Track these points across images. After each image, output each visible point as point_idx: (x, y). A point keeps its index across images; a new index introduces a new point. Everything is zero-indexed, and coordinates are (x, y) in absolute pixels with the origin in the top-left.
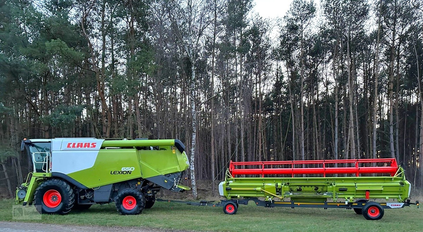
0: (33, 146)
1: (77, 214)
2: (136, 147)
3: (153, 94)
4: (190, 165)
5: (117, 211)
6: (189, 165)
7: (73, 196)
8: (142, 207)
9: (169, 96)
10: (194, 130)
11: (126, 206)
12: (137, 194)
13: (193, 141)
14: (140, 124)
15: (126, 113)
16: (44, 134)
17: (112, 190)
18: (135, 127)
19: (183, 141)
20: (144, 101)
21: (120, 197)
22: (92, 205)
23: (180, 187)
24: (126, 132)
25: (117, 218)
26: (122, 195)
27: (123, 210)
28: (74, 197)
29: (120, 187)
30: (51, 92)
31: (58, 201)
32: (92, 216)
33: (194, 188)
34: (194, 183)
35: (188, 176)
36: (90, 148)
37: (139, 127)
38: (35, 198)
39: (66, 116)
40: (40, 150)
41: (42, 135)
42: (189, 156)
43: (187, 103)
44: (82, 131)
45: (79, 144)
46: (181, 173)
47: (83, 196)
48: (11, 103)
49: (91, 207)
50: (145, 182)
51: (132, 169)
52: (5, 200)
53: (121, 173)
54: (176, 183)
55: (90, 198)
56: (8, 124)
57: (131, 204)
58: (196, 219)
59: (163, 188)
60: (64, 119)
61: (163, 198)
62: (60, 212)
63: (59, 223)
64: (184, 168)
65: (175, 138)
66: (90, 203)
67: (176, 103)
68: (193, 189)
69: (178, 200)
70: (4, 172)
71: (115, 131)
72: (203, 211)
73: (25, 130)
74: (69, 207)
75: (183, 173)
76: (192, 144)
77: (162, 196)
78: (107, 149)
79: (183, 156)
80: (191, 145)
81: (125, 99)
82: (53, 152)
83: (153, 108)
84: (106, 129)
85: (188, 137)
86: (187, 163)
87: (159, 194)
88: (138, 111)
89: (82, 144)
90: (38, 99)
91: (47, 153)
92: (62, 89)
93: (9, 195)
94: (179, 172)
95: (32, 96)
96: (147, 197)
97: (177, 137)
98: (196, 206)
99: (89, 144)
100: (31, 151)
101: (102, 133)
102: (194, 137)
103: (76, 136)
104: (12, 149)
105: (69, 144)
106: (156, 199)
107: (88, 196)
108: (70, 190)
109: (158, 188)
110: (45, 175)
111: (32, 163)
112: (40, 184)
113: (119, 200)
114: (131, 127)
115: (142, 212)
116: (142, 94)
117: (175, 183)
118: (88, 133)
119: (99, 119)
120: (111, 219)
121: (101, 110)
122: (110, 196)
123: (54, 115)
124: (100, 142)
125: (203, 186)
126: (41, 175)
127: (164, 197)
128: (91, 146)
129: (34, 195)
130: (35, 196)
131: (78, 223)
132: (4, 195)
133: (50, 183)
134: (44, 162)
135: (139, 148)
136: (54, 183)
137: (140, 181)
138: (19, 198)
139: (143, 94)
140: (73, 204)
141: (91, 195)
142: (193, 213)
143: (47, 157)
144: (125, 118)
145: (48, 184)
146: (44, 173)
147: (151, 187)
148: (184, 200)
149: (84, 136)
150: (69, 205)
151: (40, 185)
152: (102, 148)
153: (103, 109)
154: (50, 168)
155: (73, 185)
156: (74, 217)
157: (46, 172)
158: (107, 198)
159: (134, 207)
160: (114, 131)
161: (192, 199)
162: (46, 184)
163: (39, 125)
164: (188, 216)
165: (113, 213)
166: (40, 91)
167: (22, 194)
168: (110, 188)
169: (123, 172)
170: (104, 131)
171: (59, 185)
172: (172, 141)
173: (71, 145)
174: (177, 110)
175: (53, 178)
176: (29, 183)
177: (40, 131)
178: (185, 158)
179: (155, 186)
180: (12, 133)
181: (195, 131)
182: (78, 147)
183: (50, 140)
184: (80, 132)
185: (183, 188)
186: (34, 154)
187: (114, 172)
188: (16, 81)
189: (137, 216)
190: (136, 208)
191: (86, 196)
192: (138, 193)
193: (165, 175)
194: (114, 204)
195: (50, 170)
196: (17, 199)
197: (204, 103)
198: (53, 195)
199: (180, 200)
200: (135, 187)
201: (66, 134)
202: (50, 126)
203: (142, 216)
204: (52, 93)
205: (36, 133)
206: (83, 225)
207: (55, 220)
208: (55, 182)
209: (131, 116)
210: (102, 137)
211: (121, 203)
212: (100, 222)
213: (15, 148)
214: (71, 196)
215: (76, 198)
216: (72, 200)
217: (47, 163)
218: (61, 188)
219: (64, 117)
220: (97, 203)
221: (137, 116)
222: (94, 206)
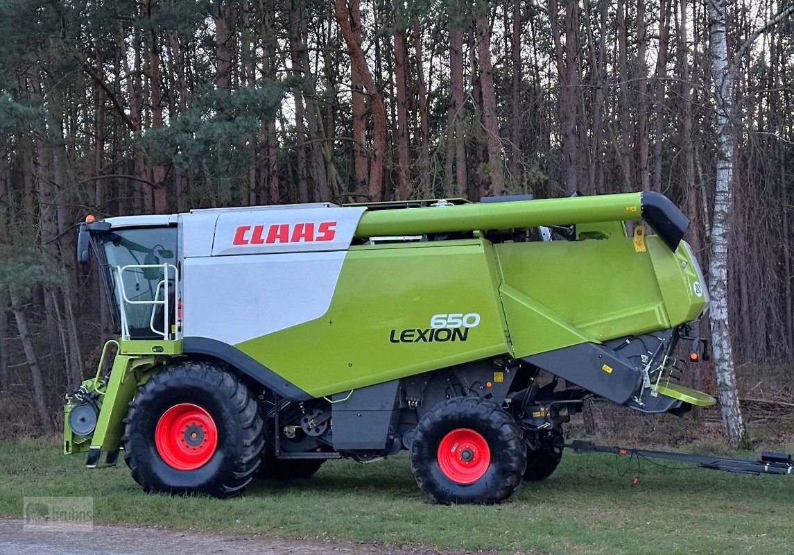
0: (118, 241)
1: (273, 493)
2: (483, 231)
3: (546, 13)
4: (711, 298)
5: (418, 489)
6: (707, 299)
7: (260, 425)
8: (514, 472)
9: (612, 14)
10: (724, 148)
11: (451, 466)
12: (491, 422)
13: (719, 197)
14: (496, 136)
15: (441, 100)
16: (148, 197)
17: (396, 404)
18: (476, 152)
19: (677, 195)
20: (509, 44)
21: (426, 434)
22: (324, 460)
23: (667, 392)
24: (442, 173)
25: (421, 514)
26: (435, 424)
27: (442, 485)
28: (262, 433)
29: (425, 393)
30: (168, 38)
31: (206, 446)
32: (328, 505)
33: (730, 399)
34: (727, 375)
35: (702, 344)
36: (314, 242)
37: (492, 149)
38: (127, 435)
39: (228, 125)
40: (141, 256)
41: (142, 200)
42: (704, 259)
43: (690, 37)
44: (281, 178)
45: (274, 229)
46: (670, 334)
47: (294, 429)
48: (37, 88)
49: (320, 471)
50: (524, 371)
51: (471, 320)
52: (25, 441)
53: (427, 336)
54: (651, 376)
55: (316, 434)
56: (28, 166)
57: (471, 462)
58: (749, 530)
59: (596, 396)
60: (220, 136)
61: (597, 438)
62: (216, 488)
63: (215, 526)
64: (686, 314)
65: (637, 187)
66: (318, 455)
67: (643, 41)
68: (724, 400)
69: (659, 448)
70: (20, 340)
71: (403, 174)
72: (774, 499)
73: (85, 184)
74: (244, 467)
75: (681, 331)
76: (718, 208)
77: (590, 429)
78: (377, 242)
79: (681, 261)
80: (712, 213)
81: (436, 42)
82: (186, 263)
83: (546, 70)
84: (369, 166)
85: (697, 181)
86: (698, 290)
87: (577, 420)
88: (488, 88)
89: (285, 228)
90: (127, 68)
91: (165, 265)
92: (206, 27)
93: (40, 424)
94: (664, 330)
95: (105, 59)
96: (531, 433)
97: (646, 182)
98: (740, 477)
99: (310, 227)
100: (112, 261)
101: (352, 184)
102: (725, 177)
103: (262, 197)
104: (45, 257)
105: (241, 231)
106: (567, 442)
107: (310, 424)
108: (247, 404)
109: (575, 398)
110: (160, 349)
111: (116, 307)
112: (143, 381)
113: (425, 444)
114: (460, 153)
115: (515, 496)
116: (499, 18)
117: (647, 378)
118: (303, 185)
119: (340, 129)
120: (397, 519)
121: (345, 93)
122: (390, 429)
123: (186, 123)
124: (348, 218)
125: (766, 391)
126: (146, 347)
127: (598, 435)
128: (317, 233)
129: (124, 424)
130: (128, 428)
131: (281, 531)
132: (21, 424)
133: (178, 379)
134: (156, 302)
135: (495, 236)
136: (193, 380)
137: (502, 369)
138: (73, 434)
139: (506, 18)
140: (260, 455)
141: (323, 424)
142: (730, 505)
143: (166, 281)
144: (434, 121)
145: (172, 384)
146: (158, 343)
147: (546, 394)
148: (683, 449)
149: (287, 199)
150: (245, 460)
151: (143, 386)
152: (359, 240)
153: (355, 89)
154: (177, 324)
155: (256, 386)
156: (263, 508)
157: (162, 338)
158: (377, 435)
159: (483, 471)
160: (395, 175)
161: (719, 442)
162: (165, 383)
163: (131, 164)
164: (710, 516)
165: (402, 495)
166: (130, 39)
167: (83, 420)
168: (391, 396)
169: (435, 335)
170: (361, 173)
171: (208, 385)
172: (632, 200)
173: (248, 235)
174: (645, 68)
175: (186, 360)
176: (108, 380)
177: (137, 185)
178: (687, 271)
179: (560, 388)
180: (42, 200)
181: (729, 154)
182: (271, 239)
183: (172, 218)
184: (275, 182)
185: (684, 398)
186: (120, 270)
187: (403, 336)
188: (52, 7)
189: (494, 509)
190: (489, 475)
191: (304, 427)
192: (496, 417)
193: (605, 343)
194: (403, 460)
195: (176, 331)
196: (68, 437)
197: (768, 29)
198: (190, 424)
199: (667, 448)
200: (483, 394)
201: (226, 195)
202: (169, 165)
203: (516, 511)
204: (173, 41)
205: (122, 197)
206: (298, 539)
207: (197, 515)
208: (195, 374)
209: (460, 110)
210: (350, 198)
211: (433, 456)
212: (358, 527)
213: (55, 252)
214: (252, 426)
215: (268, 434)
216: (255, 442)
217: (166, 302)
218: (217, 396)
219: (220, 131)
220: (345, 454)
221: (486, 108)
222: (333, 465)
